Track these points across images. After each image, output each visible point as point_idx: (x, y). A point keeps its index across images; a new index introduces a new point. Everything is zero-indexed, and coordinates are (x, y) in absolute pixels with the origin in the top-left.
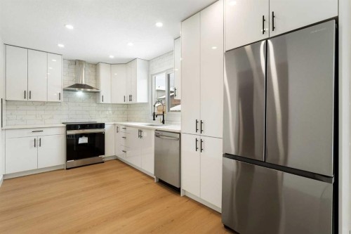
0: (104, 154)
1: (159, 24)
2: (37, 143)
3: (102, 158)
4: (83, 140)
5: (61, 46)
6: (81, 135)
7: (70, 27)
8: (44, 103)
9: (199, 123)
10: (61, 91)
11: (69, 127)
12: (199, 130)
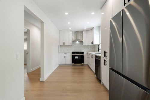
0: (83, 63)
2: (65, 57)
3: (83, 64)
4: (77, 58)
5: (70, 28)
6: (76, 56)
7: (69, 23)
8: (68, 46)
9: (105, 52)
10: (71, 42)
11: (73, 53)
12: (105, 56)
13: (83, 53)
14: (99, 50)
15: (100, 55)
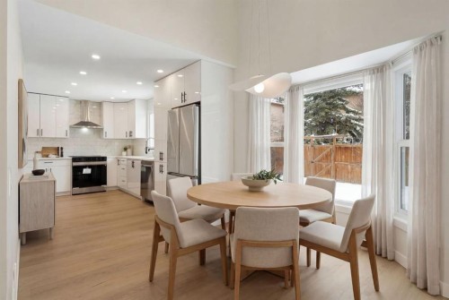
0: (105, 183)
1: (140, 83)
3: (104, 188)
4: (87, 171)
5: (68, 92)
6: (85, 167)
9: (161, 154)
10: (68, 128)
11: (75, 159)
12: (161, 159)
13: (104, 159)
14: (147, 150)
15: (151, 159)
